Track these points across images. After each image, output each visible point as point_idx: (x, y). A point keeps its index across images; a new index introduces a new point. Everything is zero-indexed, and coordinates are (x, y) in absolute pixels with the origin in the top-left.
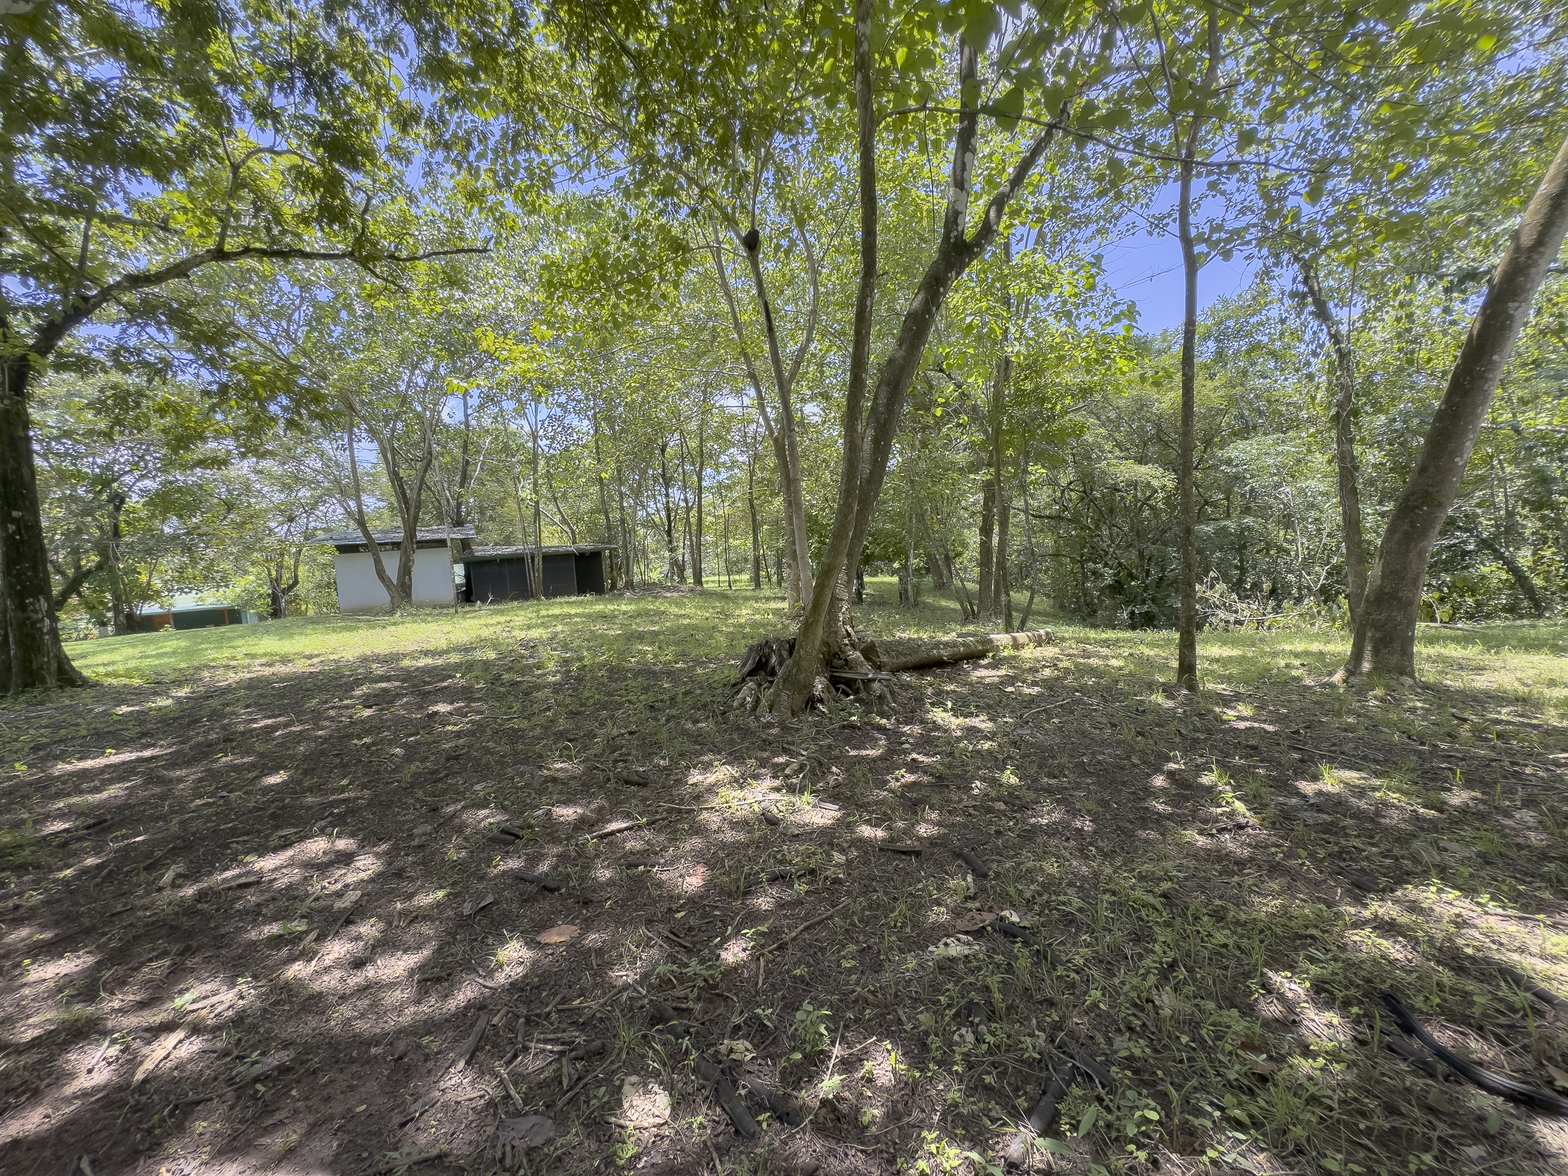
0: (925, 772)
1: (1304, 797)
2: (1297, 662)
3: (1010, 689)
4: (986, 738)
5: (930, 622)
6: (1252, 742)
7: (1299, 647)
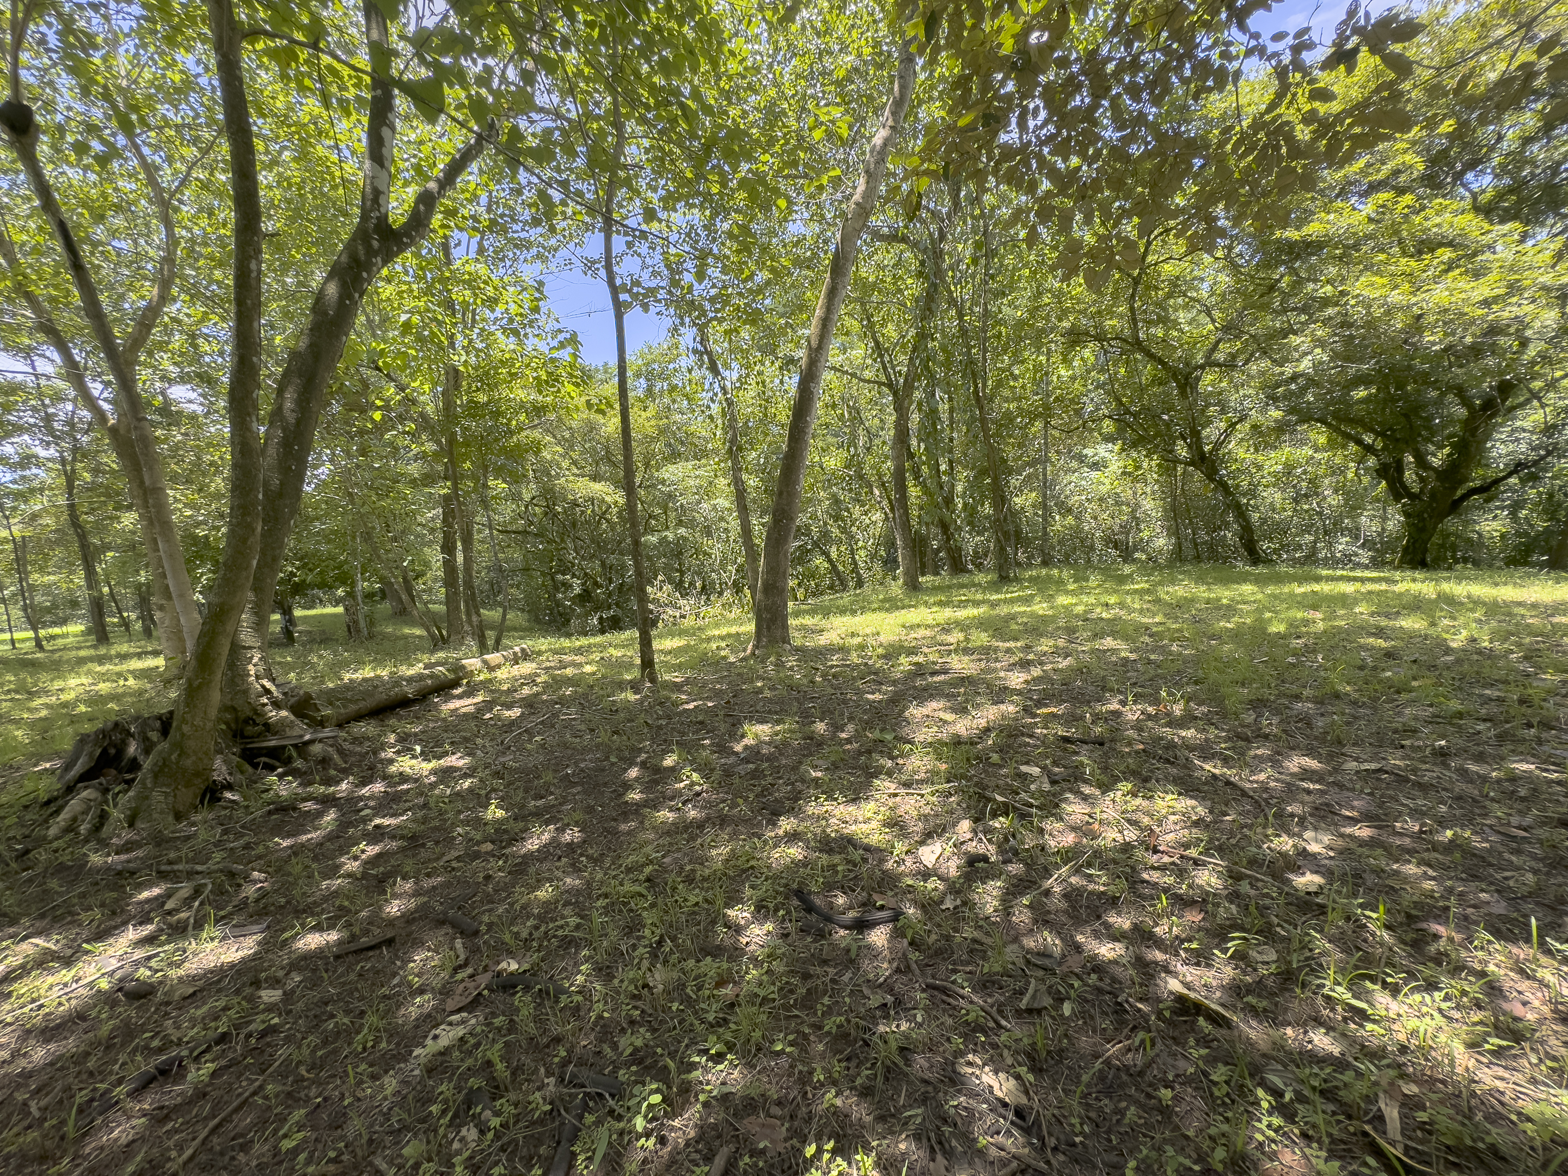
0: (393, 837)
1: (737, 754)
2: (723, 644)
3: (488, 716)
4: (466, 776)
5: (391, 655)
6: (700, 718)
7: (724, 631)
